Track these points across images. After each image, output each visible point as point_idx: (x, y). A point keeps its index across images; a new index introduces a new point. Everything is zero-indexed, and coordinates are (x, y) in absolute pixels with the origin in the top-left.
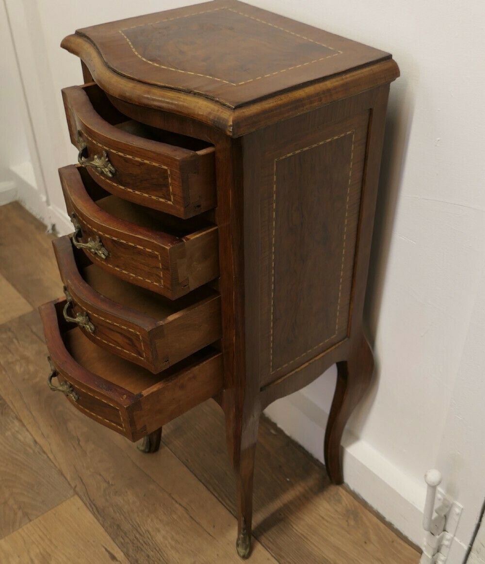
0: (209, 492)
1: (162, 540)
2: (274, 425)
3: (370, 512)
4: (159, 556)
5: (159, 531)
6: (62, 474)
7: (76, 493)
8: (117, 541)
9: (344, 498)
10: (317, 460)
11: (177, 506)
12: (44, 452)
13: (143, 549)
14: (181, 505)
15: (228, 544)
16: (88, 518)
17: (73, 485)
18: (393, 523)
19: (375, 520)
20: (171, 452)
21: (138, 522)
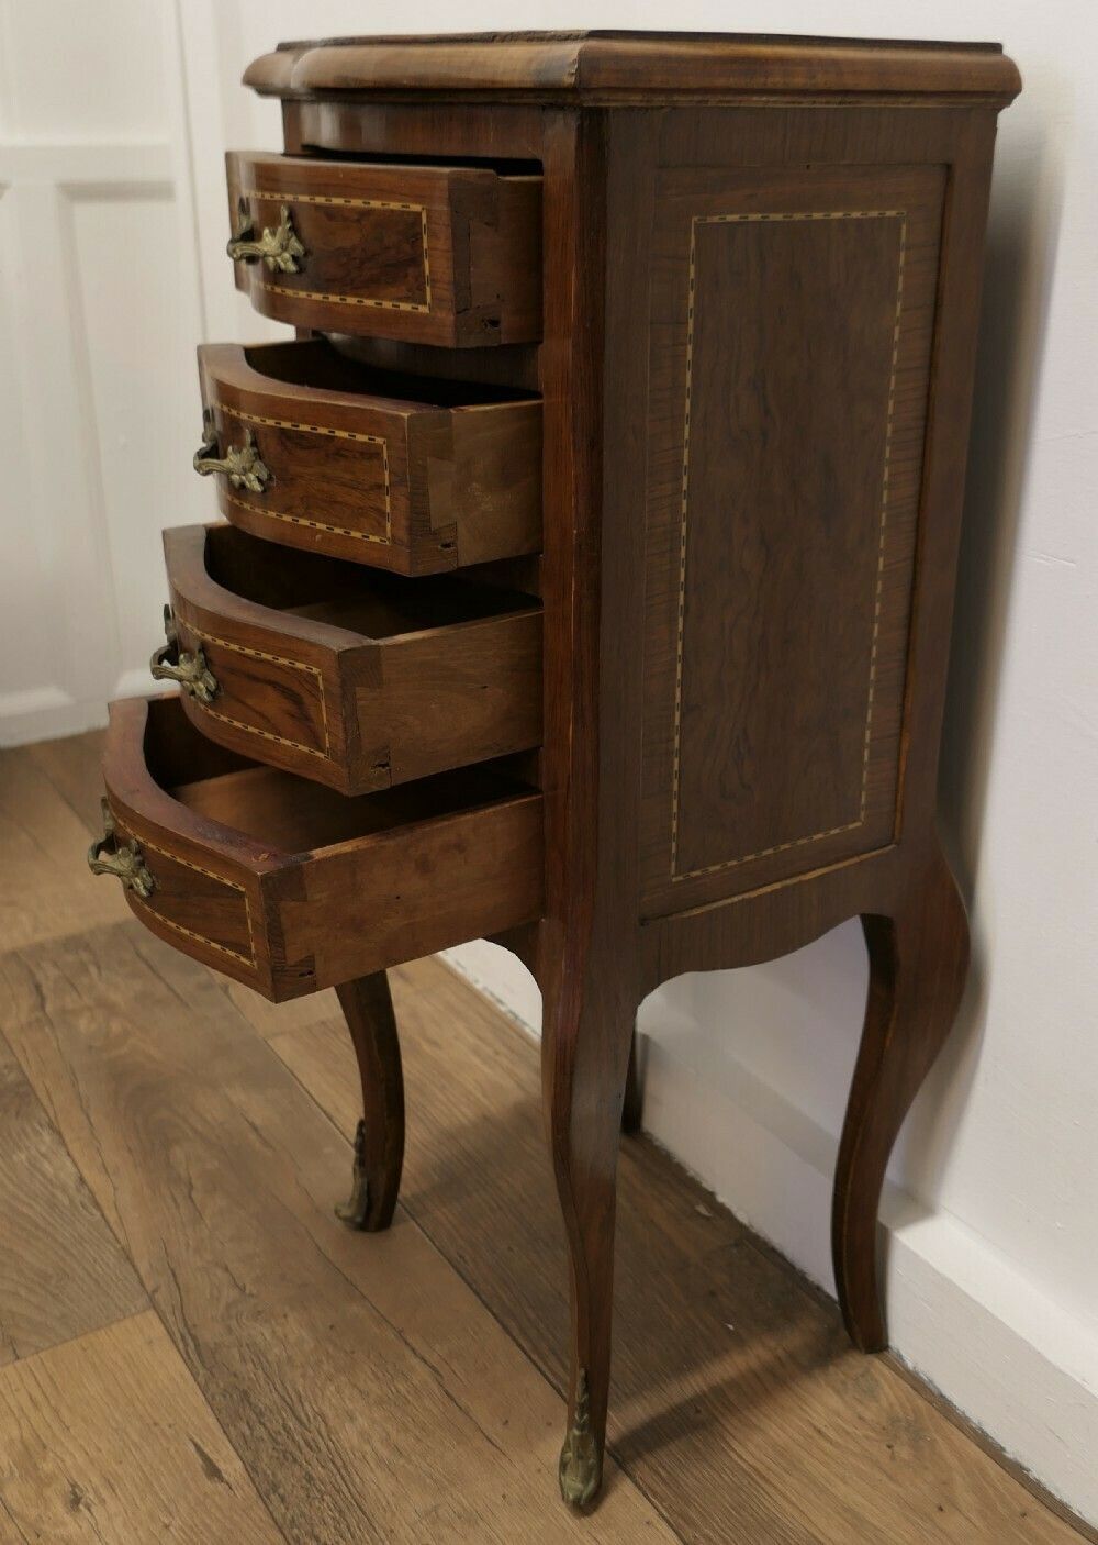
0: (508, 1337)
1: (355, 1441)
2: (709, 1197)
3: (960, 1428)
4: (340, 1480)
5: (352, 1418)
6: (129, 1259)
7: (154, 1306)
8: (232, 1430)
9: (886, 1387)
10: (819, 1288)
11: (415, 1361)
12: (97, 1205)
13: (300, 1458)
14: (425, 1362)
15: (539, 1471)
16: (169, 1367)
17: (150, 1286)
18: (1026, 1464)
19: (974, 1451)
20: (423, 1234)
21: (300, 1389)
